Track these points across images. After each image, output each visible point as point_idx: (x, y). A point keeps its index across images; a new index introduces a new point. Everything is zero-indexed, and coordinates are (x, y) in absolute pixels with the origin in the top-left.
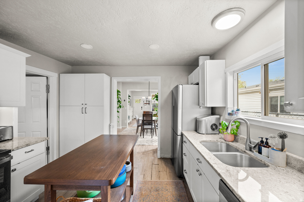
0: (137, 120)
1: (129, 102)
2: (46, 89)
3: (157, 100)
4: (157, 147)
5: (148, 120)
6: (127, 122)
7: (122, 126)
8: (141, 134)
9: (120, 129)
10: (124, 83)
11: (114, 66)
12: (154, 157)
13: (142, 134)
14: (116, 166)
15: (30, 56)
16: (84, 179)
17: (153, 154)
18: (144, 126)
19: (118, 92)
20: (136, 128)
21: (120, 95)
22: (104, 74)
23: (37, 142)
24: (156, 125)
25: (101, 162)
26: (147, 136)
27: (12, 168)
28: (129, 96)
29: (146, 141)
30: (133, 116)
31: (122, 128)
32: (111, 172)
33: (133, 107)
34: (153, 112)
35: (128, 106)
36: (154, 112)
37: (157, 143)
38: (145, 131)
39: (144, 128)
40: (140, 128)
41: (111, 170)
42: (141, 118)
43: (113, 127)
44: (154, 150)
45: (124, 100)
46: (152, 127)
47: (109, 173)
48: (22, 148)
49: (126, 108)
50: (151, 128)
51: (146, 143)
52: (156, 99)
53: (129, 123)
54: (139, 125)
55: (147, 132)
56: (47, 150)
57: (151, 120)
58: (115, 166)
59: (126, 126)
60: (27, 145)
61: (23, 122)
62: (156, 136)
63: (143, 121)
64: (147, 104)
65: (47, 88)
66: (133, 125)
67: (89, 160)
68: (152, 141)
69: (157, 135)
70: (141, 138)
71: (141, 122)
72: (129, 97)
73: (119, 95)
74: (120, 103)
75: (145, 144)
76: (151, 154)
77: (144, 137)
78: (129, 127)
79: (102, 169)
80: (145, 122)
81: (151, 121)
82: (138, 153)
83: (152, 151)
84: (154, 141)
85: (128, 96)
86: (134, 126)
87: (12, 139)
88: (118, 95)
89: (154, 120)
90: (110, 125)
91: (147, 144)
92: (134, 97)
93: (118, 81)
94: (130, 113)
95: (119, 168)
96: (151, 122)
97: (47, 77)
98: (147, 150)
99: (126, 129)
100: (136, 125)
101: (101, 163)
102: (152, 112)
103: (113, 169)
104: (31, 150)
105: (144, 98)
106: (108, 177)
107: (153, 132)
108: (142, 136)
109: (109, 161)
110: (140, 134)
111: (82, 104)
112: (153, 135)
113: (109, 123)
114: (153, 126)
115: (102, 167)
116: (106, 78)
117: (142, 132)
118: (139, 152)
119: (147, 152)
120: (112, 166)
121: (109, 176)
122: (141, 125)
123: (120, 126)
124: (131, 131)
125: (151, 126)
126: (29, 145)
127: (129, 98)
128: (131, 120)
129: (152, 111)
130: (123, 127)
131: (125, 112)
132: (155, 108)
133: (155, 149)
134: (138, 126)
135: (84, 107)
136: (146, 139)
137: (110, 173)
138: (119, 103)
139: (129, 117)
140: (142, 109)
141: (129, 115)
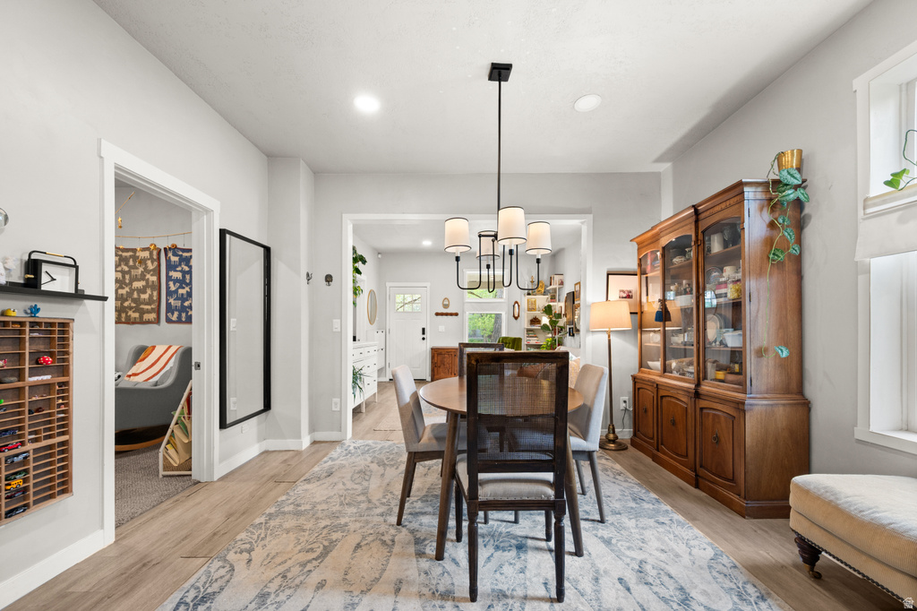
0: (402, 408)
6: (343, 404)
7: (312, 429)
9: (298, 453)
28: (359, 257)
30: (381, 371)
31: (314, 443)
33: (384, 330)
45: (329, 279)
49: (336, 322)
53: (356, 411)
54: (422, 444)
59: (340, 427)
64: (442, 314)
72: (355, 260)
85: (351, 256)
92: (388, 284)
99: (336, 452)
123: (298, 436)
127: (357, 271)
128: (370, 388)
130: (320, 436)
139: (357, 376)
140: (424, 339)
141: (358, 366)
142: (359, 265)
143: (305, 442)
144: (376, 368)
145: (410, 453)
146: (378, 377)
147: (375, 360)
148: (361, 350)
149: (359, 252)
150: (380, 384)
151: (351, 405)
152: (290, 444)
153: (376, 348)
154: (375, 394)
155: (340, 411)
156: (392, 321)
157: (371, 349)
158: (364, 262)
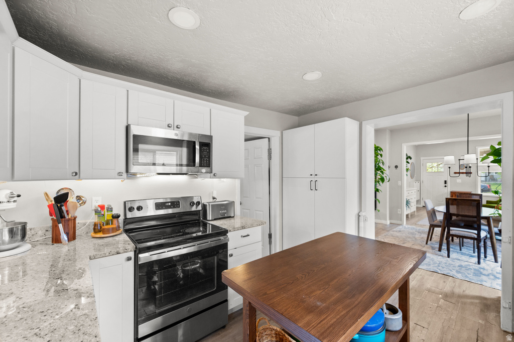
0: (428, 212)
1: (407, 170)
2: (267, 154)
3: (498, 161)
4: (500, 294)
5: (463, 214)
6: (402, 212)
7: (390, 219)
8: (441, 245)
9: (386, 225)
10: (394, 131)
11: (367, 98)
12: (486, 320)
13: (444, 247)
14: (348, 313)
15: (248, 113)
16: (282, 314)
17: (482, 311)
18: (451, 228)
19: (377, 149)
20: (427, 230)
21: (381, 155)
22: (347, 119)
23: (252, 226)
24: (495, 230)
25: (320, 290)
26: (463, 254)
27: (229, 253)
28: (408, 157)
29: (458, 268)
30: (418, 202)
31: (391, 223)
32: (332, 324)
33: (419, 180)
34: (484, 194)
35: (406, 178)
36: (487, 196)
37: (500, 282)
38: (456, 240)
39: (451, 232)
40: (438, 231)
41: (335, 320)
42: (443, 208)
43: (365, 220)
44: (485, 299)
45: (396, 167)
46: (479, 234)
47: (329, 325)
48: (238, 230)
49: (399, 183)
50: (476, 236)
51: (458, 272)
52: (492, 158)
53: (407, 216)
54: (435, 223)
55: (461, 245)
56: (269, 237)
57: (475, 214)
58: (344, 312)
59: (401, 220)
60: (243, 228)
61: (247, 197)
62: (496, 261)
63: (448, 215)
64: (459, 173)
65: (269, 153)
66: (419, 220)
67: (302, 278)
68: (478, 273)
69: (499, 260)
70: (442, 256)
71: (440, 217)
72: (407, 159)
73: (379, 157)
74: (382, 172)
75: (453, 273)
76: (477, 310)
77: (451, 256)
78: (407, 224)
79: (317, 307)
80: (454, 218)
81: (475, 219)
82: (429, 291)
83: (477, 301)
84: (485, 272)
85: (405, 157)
86: (420, 223)
87: (233, 217)
88: (376, 155)
89: (487, 218)
90: (358, 214)
91: (459, 276)
92: (422, 158)
93: (377, 128)
94: (410, 193)
95: (354, 323)
96: (474, 222)
97: (269, 138)
98: (457, 291)
99: (401, 227)
100: (425, 223)
101: (319, 292)
102: (481, 196)
103: (338, 317)
104: (246, 235)
105: (451, 159)
106: (323, 333)
107: (482, 250)
108: (444, 252)
109: (337, 295)
110: (438, 246)
111: (311, 175)
112: (482, 256)
113: (356, 211)
114: (483, 234)
115: (319, 303)
116: (349, 125)
117: (445, 241)
118: (433, 288)
119: (460, 297)
120: (338, 308)
121: (326, 331)
122: (440, 224)
123: (386, 220)
124: (412, 233)
125: (476, 232)
126: (245, 228)
127: (408, 162)
128: (413, 208)
129: (482, 191)
130: (393, 221)
131: (397, 191)
132: (494, 184)
133: (491, 299)
134: (432, 227)
135: (314, 180)
136: (457, 263)
137: (330, 327)
138: (379, 172)
139: (408, 203)
140: (446, 186)
141: (408, 198)
142: (409, 160)
143: (388, 222)
144: (415, 200)
145: (430, 225)
146: (417, 204)
147: (415, 196)
148: (409, 192)
149: (408, 155)
150: (417, 208)
151: (405, 213)
152: (383, 222)
153: (415, 191)
154: (415, 211)
155: (401, 214)
156: (424, 177)
157: (413, 191)
158: (411, 158)
